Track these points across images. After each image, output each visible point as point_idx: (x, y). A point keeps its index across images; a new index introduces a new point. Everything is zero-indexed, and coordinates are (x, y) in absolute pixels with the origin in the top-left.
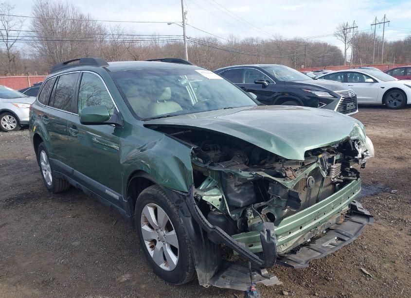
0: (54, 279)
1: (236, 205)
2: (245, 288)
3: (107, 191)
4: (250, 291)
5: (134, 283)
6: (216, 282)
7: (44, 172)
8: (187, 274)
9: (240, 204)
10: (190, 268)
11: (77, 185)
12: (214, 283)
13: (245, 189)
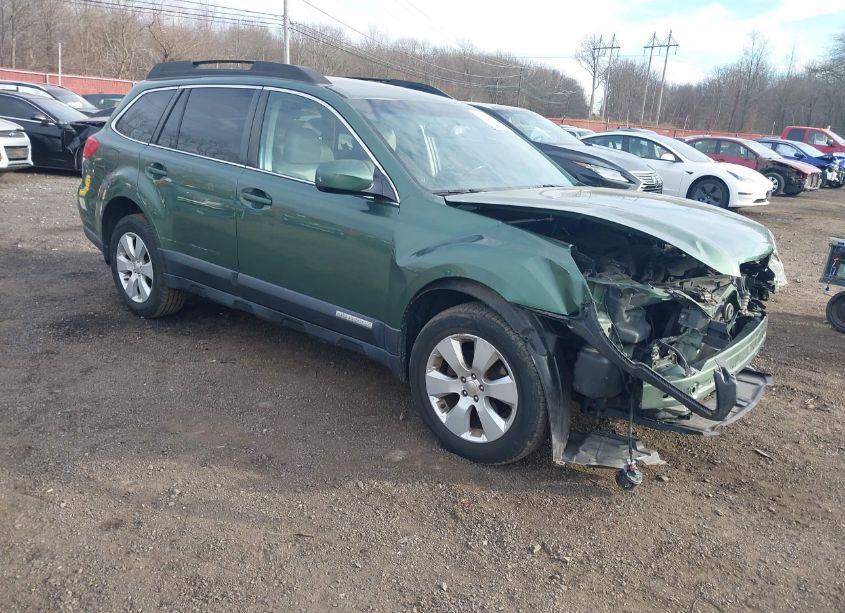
0: (270, 458)
1: (628, 339)
2: (622, 466)
3: (339, 313)
4: (629, 470)
5: (419, 464)
6: (575, 458)
7: (122, 276)
8: (529, 444)
9: (634, 337)
10: (535, 435)
11: (236, 301)
12: (571, 458)
13: (635, 317)
